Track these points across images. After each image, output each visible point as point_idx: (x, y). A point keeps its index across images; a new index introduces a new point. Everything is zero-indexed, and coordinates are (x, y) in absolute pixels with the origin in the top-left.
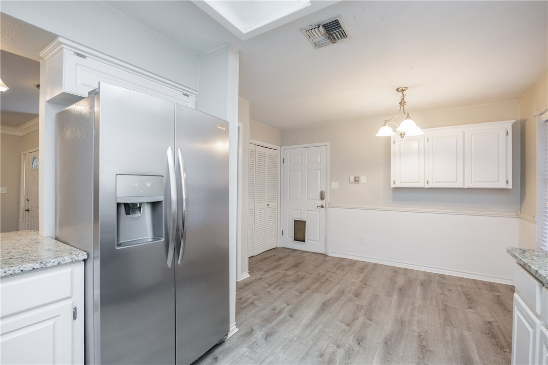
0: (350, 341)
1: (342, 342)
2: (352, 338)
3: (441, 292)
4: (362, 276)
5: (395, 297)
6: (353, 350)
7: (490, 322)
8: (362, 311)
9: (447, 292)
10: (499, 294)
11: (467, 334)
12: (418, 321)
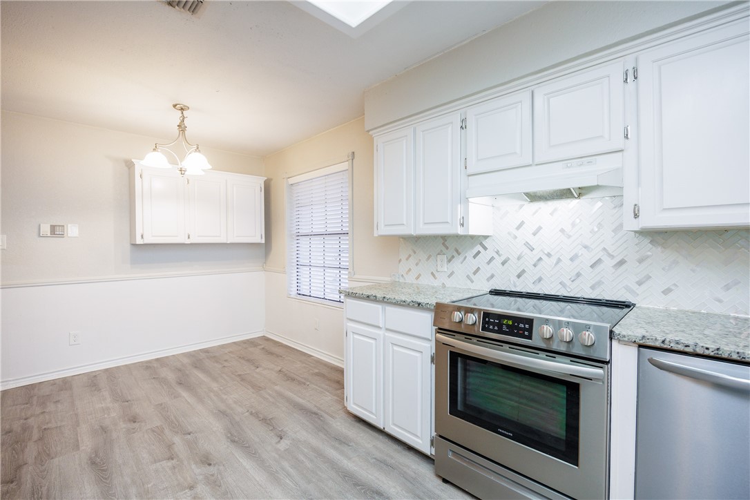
0: (197, 471)
1: (189, 478)
2: (193, 466)
3: (221, 366)
4: (106, 393)
5: (185, 394)
6: (213, 475)
7: (280, 371)
8: (167, 431)
9: (226, 364)
10: (263, 346)
11: (277, 388)
12: (235, 402)
